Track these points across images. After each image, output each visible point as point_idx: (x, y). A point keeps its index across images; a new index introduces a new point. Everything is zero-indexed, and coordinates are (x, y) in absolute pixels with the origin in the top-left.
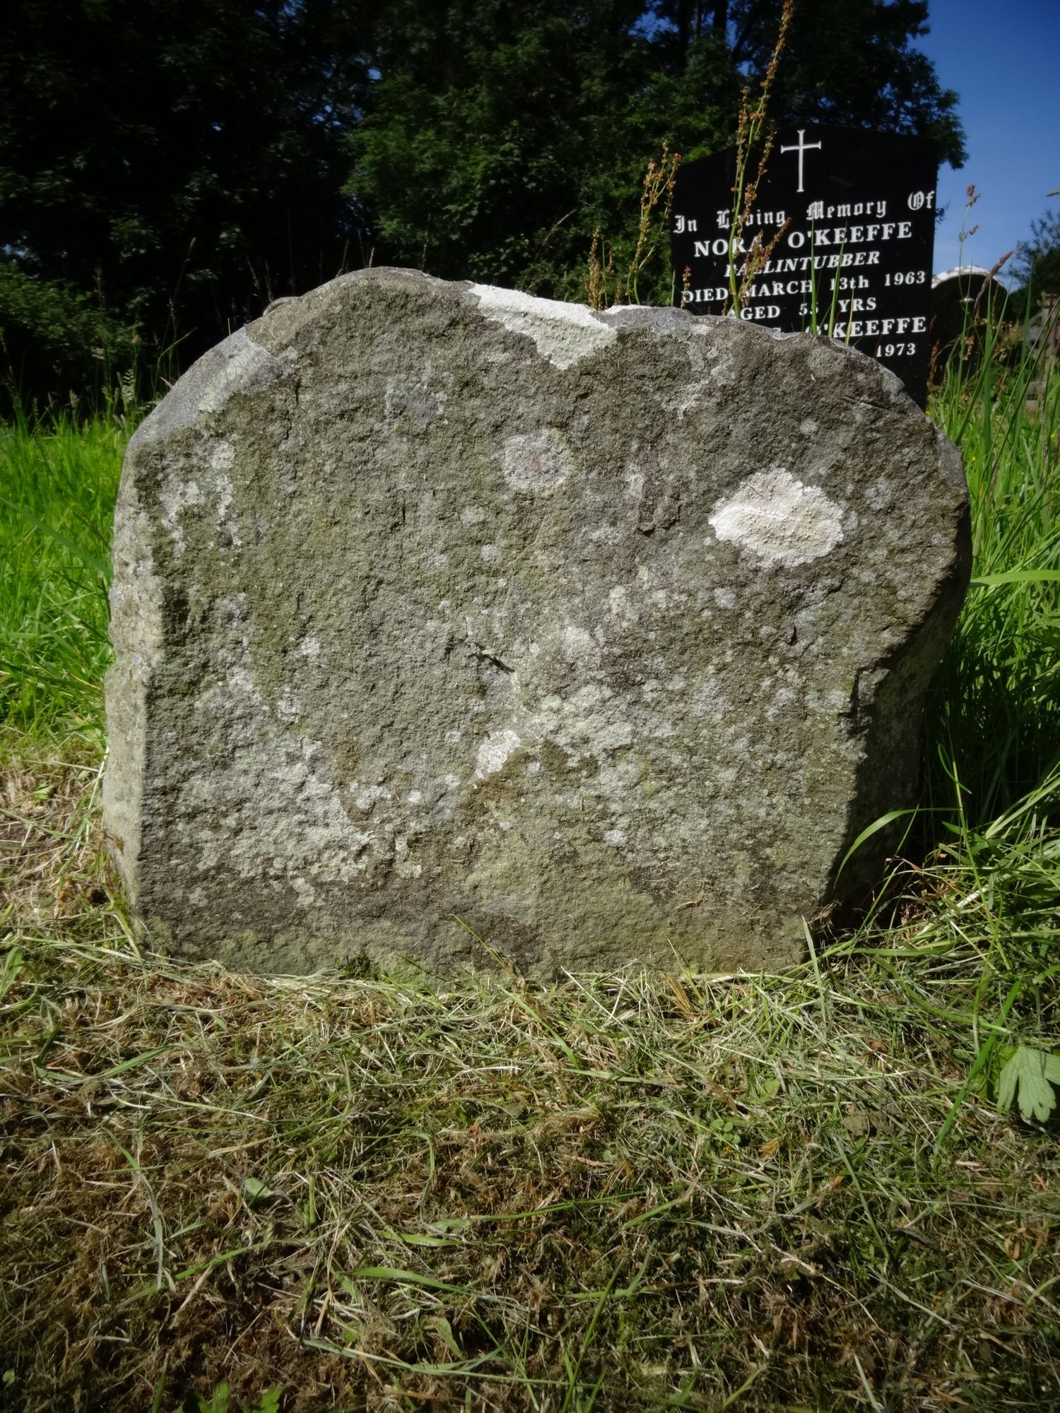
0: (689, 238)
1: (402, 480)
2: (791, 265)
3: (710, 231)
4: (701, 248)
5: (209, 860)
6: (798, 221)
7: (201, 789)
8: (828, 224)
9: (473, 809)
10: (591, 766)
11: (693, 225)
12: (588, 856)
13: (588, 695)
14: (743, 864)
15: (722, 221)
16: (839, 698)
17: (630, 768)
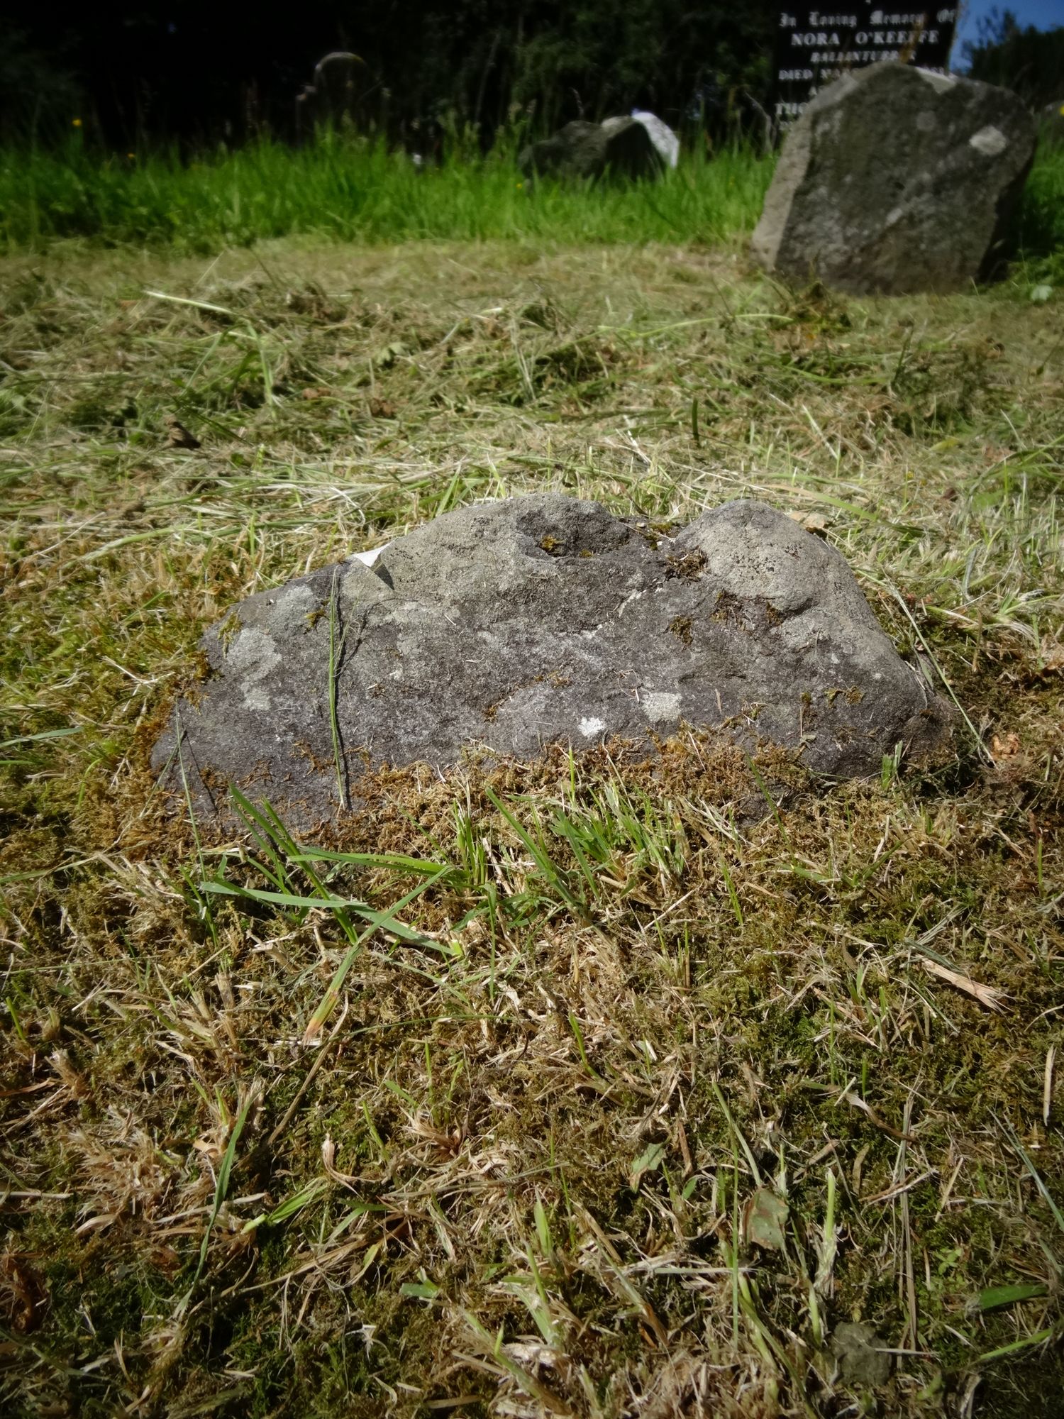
0: (789, 31)
1: (888, 125)
2: (856, 56)
3: (804, 27)
4: (797, 39)
5: (796, 255)
6: (865, 25)
7: (801, 228)
8: (885, 28)
9: (883, 237)
10: (921, 221)
11: (793, 22)
12: (914, 254)
13: (926, 196)
14: (958, 257)
15: (813, 20)
16: (995, 198)
17: (931, 223)
